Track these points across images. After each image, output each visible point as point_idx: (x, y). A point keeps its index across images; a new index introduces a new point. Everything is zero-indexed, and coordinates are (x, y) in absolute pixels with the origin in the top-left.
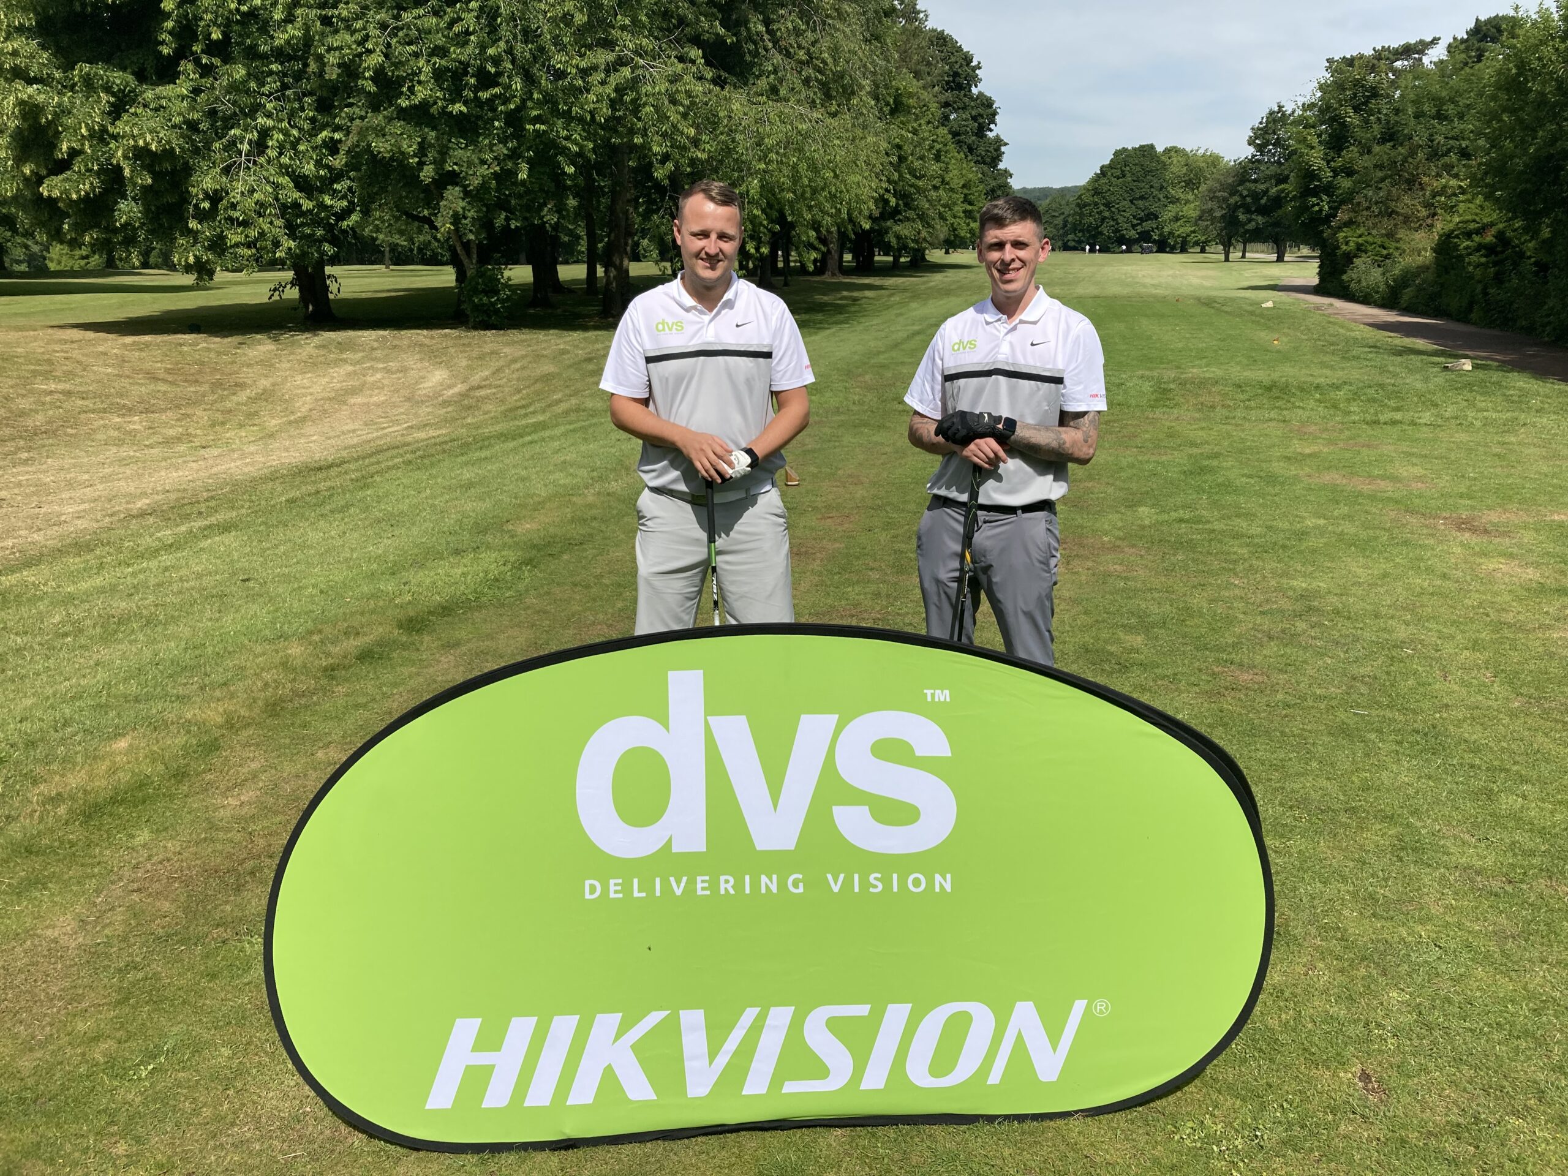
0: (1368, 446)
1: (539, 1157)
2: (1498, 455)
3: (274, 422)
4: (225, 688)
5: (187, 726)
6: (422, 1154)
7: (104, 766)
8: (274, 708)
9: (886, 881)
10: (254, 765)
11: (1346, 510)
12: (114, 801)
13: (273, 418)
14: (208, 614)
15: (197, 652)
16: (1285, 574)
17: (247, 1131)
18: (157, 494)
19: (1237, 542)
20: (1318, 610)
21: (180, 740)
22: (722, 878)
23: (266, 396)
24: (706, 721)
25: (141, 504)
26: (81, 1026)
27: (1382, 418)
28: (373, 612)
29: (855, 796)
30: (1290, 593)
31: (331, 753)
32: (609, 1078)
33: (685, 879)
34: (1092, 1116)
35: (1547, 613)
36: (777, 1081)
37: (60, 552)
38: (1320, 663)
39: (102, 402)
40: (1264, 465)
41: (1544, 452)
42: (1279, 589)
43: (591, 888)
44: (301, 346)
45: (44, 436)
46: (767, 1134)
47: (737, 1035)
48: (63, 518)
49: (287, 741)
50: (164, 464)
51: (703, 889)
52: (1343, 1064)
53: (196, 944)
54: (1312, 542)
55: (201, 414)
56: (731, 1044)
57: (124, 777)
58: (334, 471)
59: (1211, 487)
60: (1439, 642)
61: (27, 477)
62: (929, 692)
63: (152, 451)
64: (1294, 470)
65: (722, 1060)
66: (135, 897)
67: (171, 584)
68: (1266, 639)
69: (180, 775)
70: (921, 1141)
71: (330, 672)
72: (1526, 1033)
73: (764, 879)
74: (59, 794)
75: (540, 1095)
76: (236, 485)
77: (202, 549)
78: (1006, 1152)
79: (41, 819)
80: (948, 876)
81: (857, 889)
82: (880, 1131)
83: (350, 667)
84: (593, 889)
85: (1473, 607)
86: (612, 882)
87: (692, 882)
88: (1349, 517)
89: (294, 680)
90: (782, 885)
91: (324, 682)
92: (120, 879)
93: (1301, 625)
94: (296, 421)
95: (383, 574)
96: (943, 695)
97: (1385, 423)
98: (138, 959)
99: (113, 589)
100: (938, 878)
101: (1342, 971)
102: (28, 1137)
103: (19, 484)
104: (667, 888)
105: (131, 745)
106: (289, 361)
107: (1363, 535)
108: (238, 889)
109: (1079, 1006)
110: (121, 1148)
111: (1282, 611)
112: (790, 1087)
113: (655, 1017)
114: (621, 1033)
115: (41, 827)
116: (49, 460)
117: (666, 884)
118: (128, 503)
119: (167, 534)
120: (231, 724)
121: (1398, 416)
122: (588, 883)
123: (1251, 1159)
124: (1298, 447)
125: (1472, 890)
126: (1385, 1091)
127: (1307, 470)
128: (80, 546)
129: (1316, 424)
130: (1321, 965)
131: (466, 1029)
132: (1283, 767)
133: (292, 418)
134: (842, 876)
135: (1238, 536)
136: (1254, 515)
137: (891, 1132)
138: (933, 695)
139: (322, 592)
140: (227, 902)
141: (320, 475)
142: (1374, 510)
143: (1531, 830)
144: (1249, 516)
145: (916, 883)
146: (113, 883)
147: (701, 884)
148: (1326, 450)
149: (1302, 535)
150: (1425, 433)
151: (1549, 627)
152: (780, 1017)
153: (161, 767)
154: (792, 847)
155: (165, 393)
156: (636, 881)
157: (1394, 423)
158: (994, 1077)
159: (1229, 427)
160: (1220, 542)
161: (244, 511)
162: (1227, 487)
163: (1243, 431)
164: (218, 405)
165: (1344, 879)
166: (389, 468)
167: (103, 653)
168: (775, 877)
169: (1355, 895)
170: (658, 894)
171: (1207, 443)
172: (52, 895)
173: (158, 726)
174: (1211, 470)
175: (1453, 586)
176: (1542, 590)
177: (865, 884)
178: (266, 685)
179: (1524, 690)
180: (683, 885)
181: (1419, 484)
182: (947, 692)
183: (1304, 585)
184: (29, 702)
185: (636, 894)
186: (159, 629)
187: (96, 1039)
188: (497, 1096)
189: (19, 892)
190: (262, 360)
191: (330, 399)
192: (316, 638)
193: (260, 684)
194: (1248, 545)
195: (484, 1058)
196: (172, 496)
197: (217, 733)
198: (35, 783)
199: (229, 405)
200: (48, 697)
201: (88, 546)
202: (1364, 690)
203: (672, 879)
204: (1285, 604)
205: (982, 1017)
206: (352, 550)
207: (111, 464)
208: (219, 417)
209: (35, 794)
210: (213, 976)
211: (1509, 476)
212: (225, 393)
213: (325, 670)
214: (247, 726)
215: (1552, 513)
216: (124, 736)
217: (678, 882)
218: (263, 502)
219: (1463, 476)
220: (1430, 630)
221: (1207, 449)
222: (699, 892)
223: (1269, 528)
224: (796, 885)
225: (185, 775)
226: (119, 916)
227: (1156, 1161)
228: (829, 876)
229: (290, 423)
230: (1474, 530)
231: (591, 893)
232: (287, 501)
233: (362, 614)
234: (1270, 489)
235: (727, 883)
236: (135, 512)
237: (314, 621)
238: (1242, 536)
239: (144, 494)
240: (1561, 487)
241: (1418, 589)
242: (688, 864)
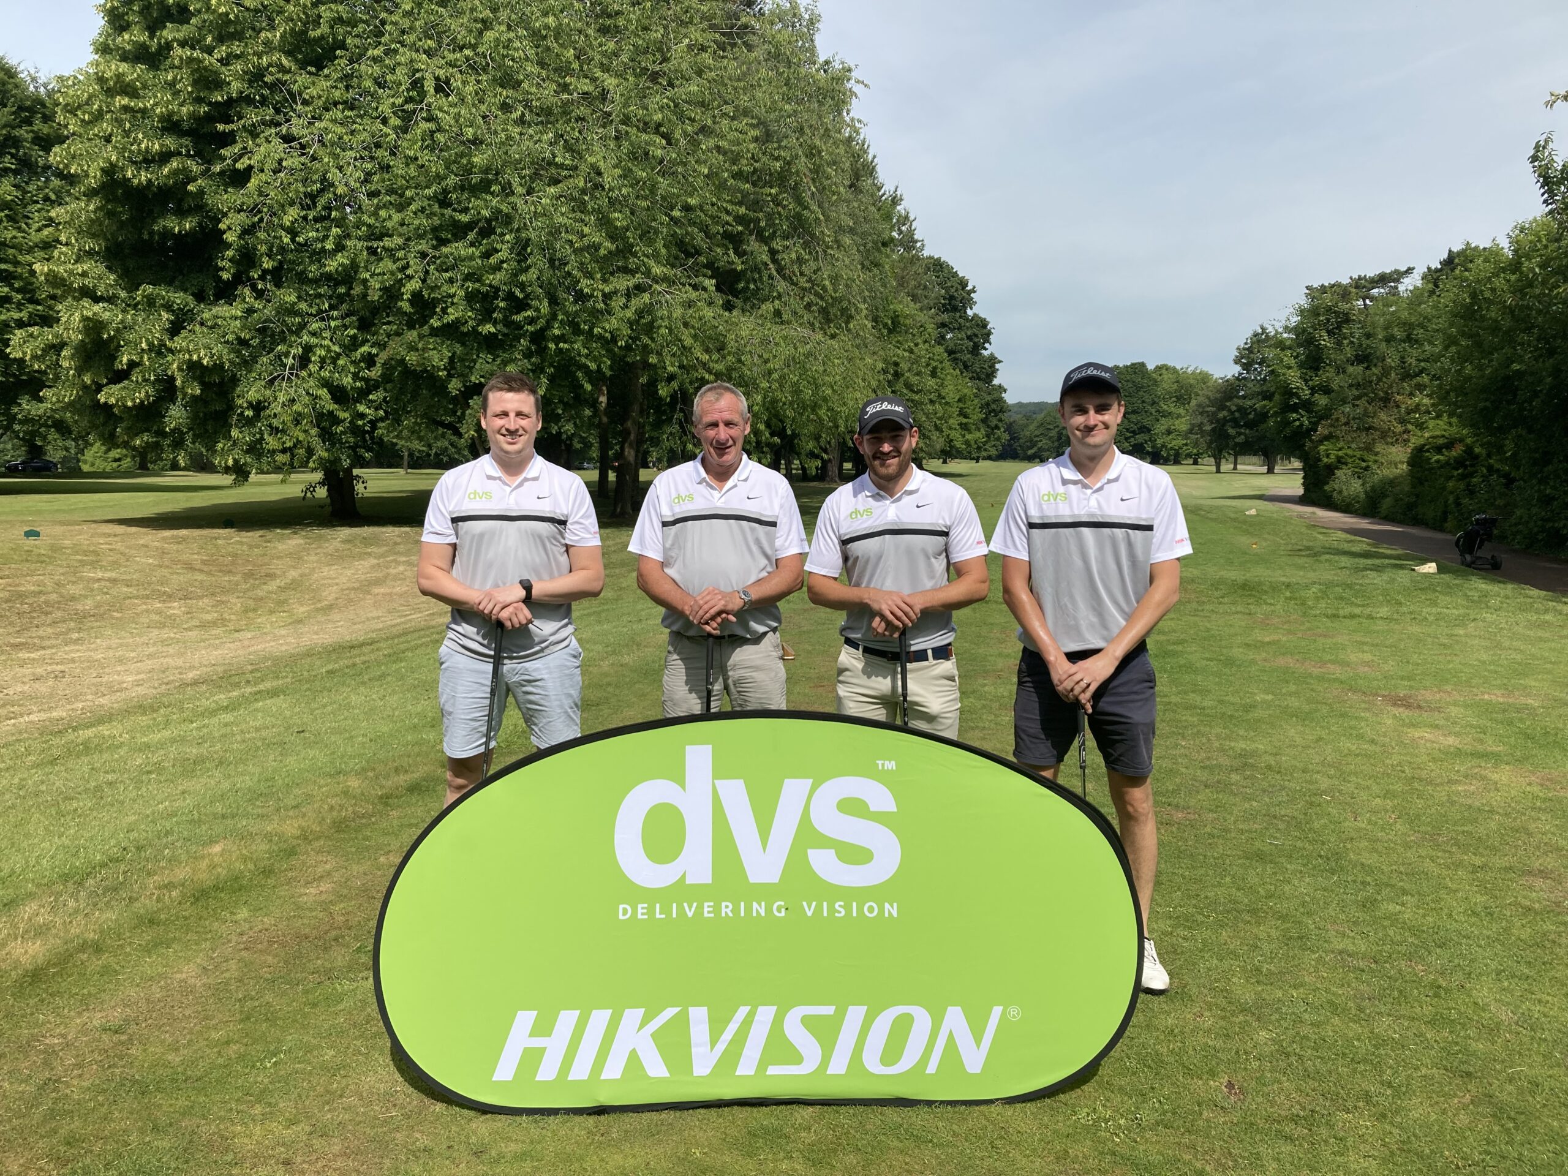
0: (1325, 636)
1: (578, 1119)
2: (1444, 645)
3: (302, 609)
4: (297, 810)
5: (268, 837)
6: (488, 1116)
7: (204, 864)
8: (340, 826)
9: (848, 908)
10: (328, 867)
11: (1293, 688)
12: (216, 888)
13: (302, 605)
14: (271, 757)
15: (270, 784)
16: (1228, 738)
17: (353, 1100)
18: (205, 666)
19: (1190, 712)
20: (1253, 766)
21: (264, 847)
22: (724, 904)
23: (295, 585)
24: (714, 784)
25: (191, 675)
26: (215, 1035)
27: (1341, 612)
28: (418, 755)
29: (825, 842)
30: (1231, 752)
31: (392, 858)
32: (634, 1057)
33: (695, 904)
34: (1009, 1103)
35: (1458, 771)
36: (762, 1065)
37: (127, 712)
38: (1247, 805)
39: (145, 589)
40: (1224, 651)
41: (1488, 643)
42: (1222, 750)
43: (624, 911)
44: (328, 540)
45: (92, 619)
46: (755, 1110)
47: (732, 1028)
48: (125, 685)
49: (353, 850)
50: (202, 644)
51: (709, 912)
52: (1213, 1074)
53: (297, 985)
54: (1258, 713)
55: (236, 602)
56: (728, 1035)
57: (222, 872)
58: (366, 649)
59: (1172, 668)
60: (1356, 791)
61: (79, 654)
62: (880, 763)
63: (190, 633)
64: (1251, 655)
65: (721, 1047)
66: (244, 954)
67: (234, 735)
68: (1202, 787)
69: (268, 872)
70: (875, 1118)
71: (385, 799)
72: (1365, 1061)
73: (755, 905)
74: (170, 883)
75: (580, 1071)
76: (277, 661)
77: (256, 710)
78: (940, 1124)
79: (158, 900)
80: (895, 905)
81: (825, 914)
82: (843, 1109)
83: (401, 797)
84: (625, 912)
85: (1392, 766)
86: (640, 906)
87: (700, 907)
88: (1296, 694)
89: (355, 804)
90: (769, 910)
91: (380, 807)
92: (230, 941)
93: (1235, 777)
94: (322, 609)
95: (424, 726)
96: (891, 765)
97: (1344, 617)
98: (253, 993)
99: (183, 740)
100: (887, 905)
101: (1224, 1018)
102: (182, 1102)
103: (73, 661)
104: (681, 912)
105: (223, 850)
106: (316, 554)
107: (1306, 708)
108: (326, 949)
109: (997, 1010)
110: (258, 1110)
111: (1220, 766)
112: (772, 1070)
113: (670, 1012)
114: (643, 1024)
115: (160, 905)
116: (98, 641)
117: (680, 908)
118: (180, 673)
119: (222, 698)
120: (305, 836)
121: (1357, 611)
122: (621, 907)
123: (1130, 1132)
124: (1258, 635)
125: (1343, 967)
126: (1243, 1091)
127: (1264, 655)
128: (142, 708)
129: (1279, 617)
130: (1207, 1014)
131: (525, 1019)
132: (1201, 880)
133: (319, 605)
134: (814, 904)
135: (1189, 707)
136: (1209, 691)
137: (851, 1110)
138: (883, 765)
139: (371, 740)
140: (318, 958)
141: (356, 651)
142: (1320, 688)
143: (1402, 928)
144: (1205, 692)
145: (871, 910)
146: (223, 944)
147: (707, 907)
148: (1284, 639)
149: (1249, 708)
150: (1381, 626)
151: (1457, 782)
152: (766, 1014)
153: (251, 866)
154: (776, 880)
155: (201, 582)
156: (658, 906)
157: (1353, 616)
158: (931, 1068)
159: (1197, 619)
160: (1175, 712)
161: (289, 680)
162: (1189, 668)
163: (1209, 622)
164: (250, 594)
165: (1237, 957)
166: (417, 647)
167: (186, 784)
168: (763, 904)
169: (1244, 969)
170: (674, 916)
171: (1174, 631)
172: (176, 952)
173: (245, 836)
174: (1173, 654)
175: (1378, 749)
176: (1458, 753)
177: (832, 910)
178: (332, 808)
179: (1423, 828)
180: (693, 909)
181: (1366, 669)
182: (893, 762)
183: (1244, 746)
184: (133, 818)
185: (658, 916)
186: (232, 766)
187: (228, 1043)
188: (547, 1071)
189: (148, 950)
190: (291, 553)
191: (354, 589)
192: (371, 774)
193: (326, 807)
194: (1198, 715)
195: (537, 1042)
196: (220, 669)
197: (295, 842)
198: (149, 874)
199: (261, 593)
200: (148, 816)
201: (151, 707)
202: (1282, 826)
203: (685, 905)
204: (1224, 761)
205: (922, 1018)
206: (393, 710)
207: (154, 644)
208: (251, 603)
209: (151, 882)
210: (314, 1005)
211: (1449, 662)
212: (257, 582)
213: (381, 797)
214: (318, 838)
215: (1483, 693)
216: (217, 842)
217: (690, 908)
218: (305, 673)
219: (1408, 662)
220: (1349, 782)
221: (1173, 637)
222: (706, 915)
223: (1221, 702)
224: (779, 910)
225: (271, 871)
226: (233, 964)
227: (1055, 1132)
228: (805, 904)
229: (318, 610)
230: (1408, 706)
231: (624, 915)
232: (328, 672)
233: (409, 756)
234: (1227, 671)
235: (726, 909)
236: (189, 681)
237: (368, 762)
238: (1195, 707)
239: (192, 668)
240: (1496, 672)
241: (1346, 751)
242: (697, 893)
